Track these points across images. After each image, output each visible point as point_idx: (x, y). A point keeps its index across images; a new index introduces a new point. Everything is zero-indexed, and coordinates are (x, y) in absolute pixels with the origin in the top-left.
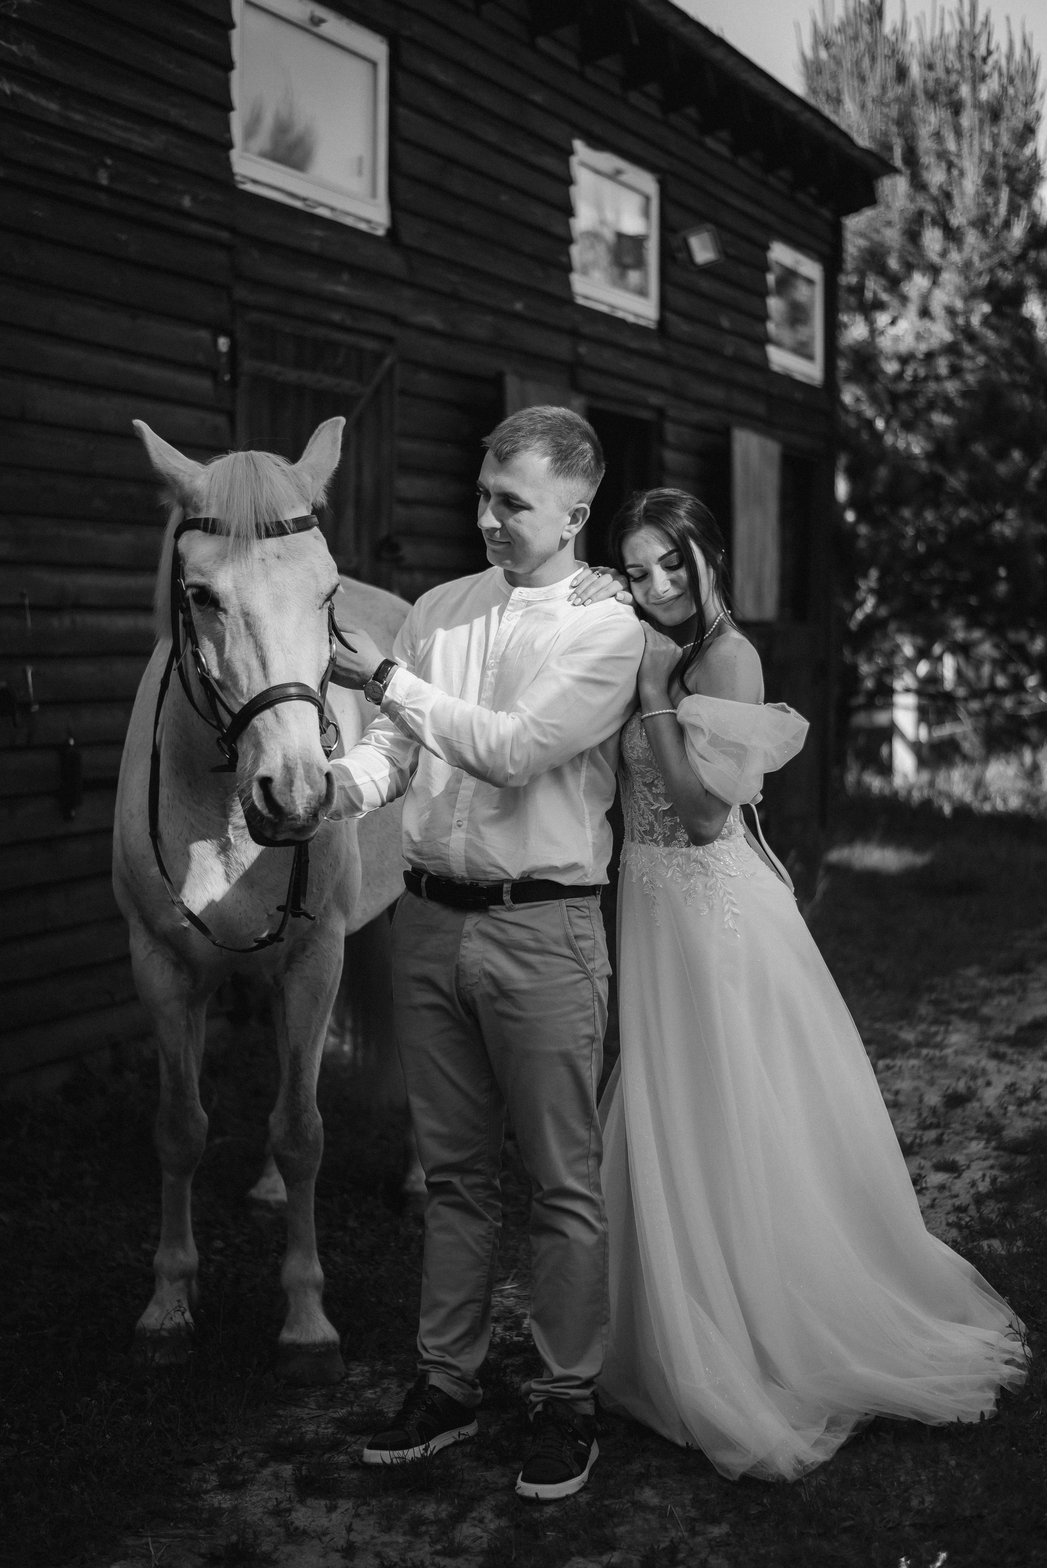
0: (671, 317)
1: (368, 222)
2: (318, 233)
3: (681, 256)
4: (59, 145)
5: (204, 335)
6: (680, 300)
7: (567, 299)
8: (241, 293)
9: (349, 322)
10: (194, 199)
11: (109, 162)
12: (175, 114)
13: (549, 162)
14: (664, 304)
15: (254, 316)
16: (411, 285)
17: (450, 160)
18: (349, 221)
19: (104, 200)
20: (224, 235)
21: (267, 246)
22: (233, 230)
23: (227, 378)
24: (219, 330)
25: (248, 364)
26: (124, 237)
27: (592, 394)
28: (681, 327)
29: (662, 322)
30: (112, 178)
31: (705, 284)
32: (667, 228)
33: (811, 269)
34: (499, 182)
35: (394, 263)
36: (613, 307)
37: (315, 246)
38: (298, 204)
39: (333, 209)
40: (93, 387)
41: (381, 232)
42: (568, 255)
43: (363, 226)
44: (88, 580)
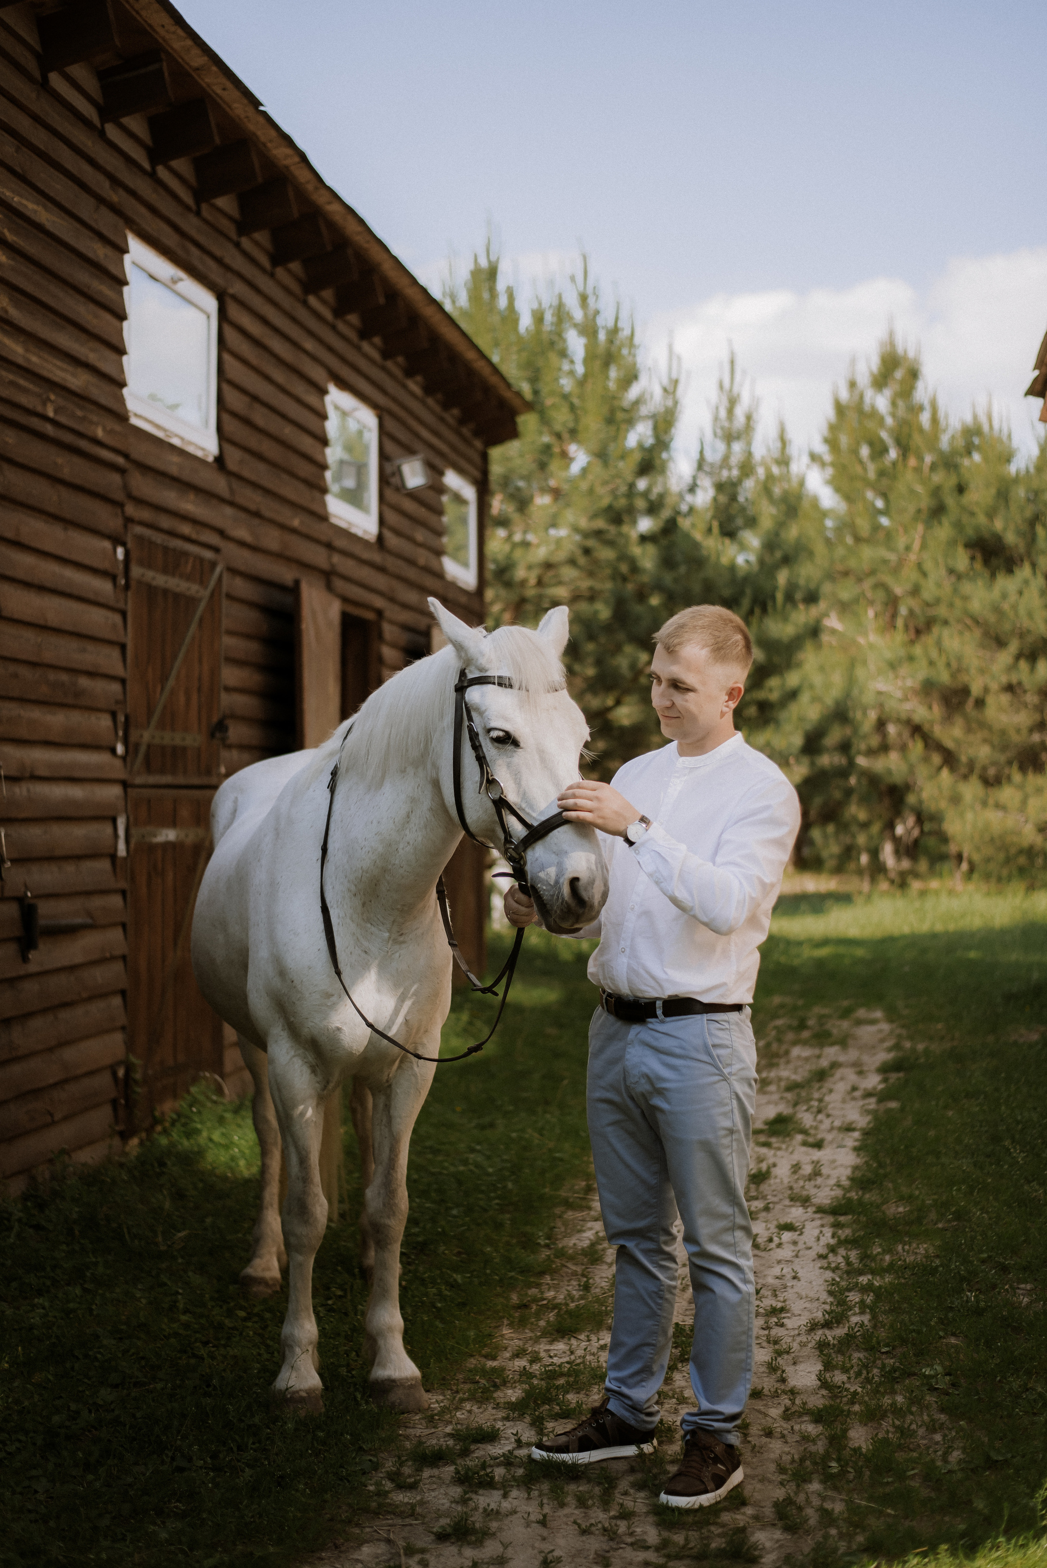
0: (388, 534)
1: (203, 449)
2: (175, 459)
3: (394, 480)
4: (22, 382)
5: (107, 545)
6: (392, 518)
7: (323, 517)
8: (130, 509)
9: (194, 536)
10: (104, 429)
11: (52, 397)
12: (92, 357)
13: (311, 399)
14: (382, 522)
15: (139, 530)
16: (232, 504)
17: (255, 398)
18: (191, 449)
19: (49, 429)
20: (120, 460)
21: (145, 468)
22: (126, 456)
23: (123, 582)
24: (117, 541)
25: (136, 571)
26: (60, 461)
27: (345, 600)
28: (392, 540)
29: (380, 538)
30: (56, 411)
31: (409, 506)
32: (384, 457)
33: (469, 492)
34: (284, 416)
35: (220, 484)
36: (349, 523)
37: (174, 471)
38: (160, 434)
39: (182, 439)
40: (41, 589)
41: (210, 459)
42: (323, 478)
43: (199, 454)
44: (39, 757)
